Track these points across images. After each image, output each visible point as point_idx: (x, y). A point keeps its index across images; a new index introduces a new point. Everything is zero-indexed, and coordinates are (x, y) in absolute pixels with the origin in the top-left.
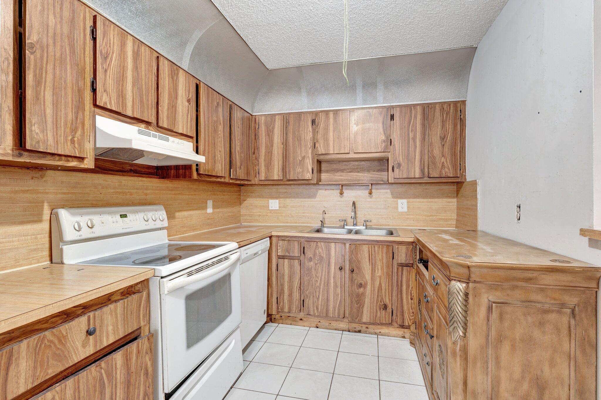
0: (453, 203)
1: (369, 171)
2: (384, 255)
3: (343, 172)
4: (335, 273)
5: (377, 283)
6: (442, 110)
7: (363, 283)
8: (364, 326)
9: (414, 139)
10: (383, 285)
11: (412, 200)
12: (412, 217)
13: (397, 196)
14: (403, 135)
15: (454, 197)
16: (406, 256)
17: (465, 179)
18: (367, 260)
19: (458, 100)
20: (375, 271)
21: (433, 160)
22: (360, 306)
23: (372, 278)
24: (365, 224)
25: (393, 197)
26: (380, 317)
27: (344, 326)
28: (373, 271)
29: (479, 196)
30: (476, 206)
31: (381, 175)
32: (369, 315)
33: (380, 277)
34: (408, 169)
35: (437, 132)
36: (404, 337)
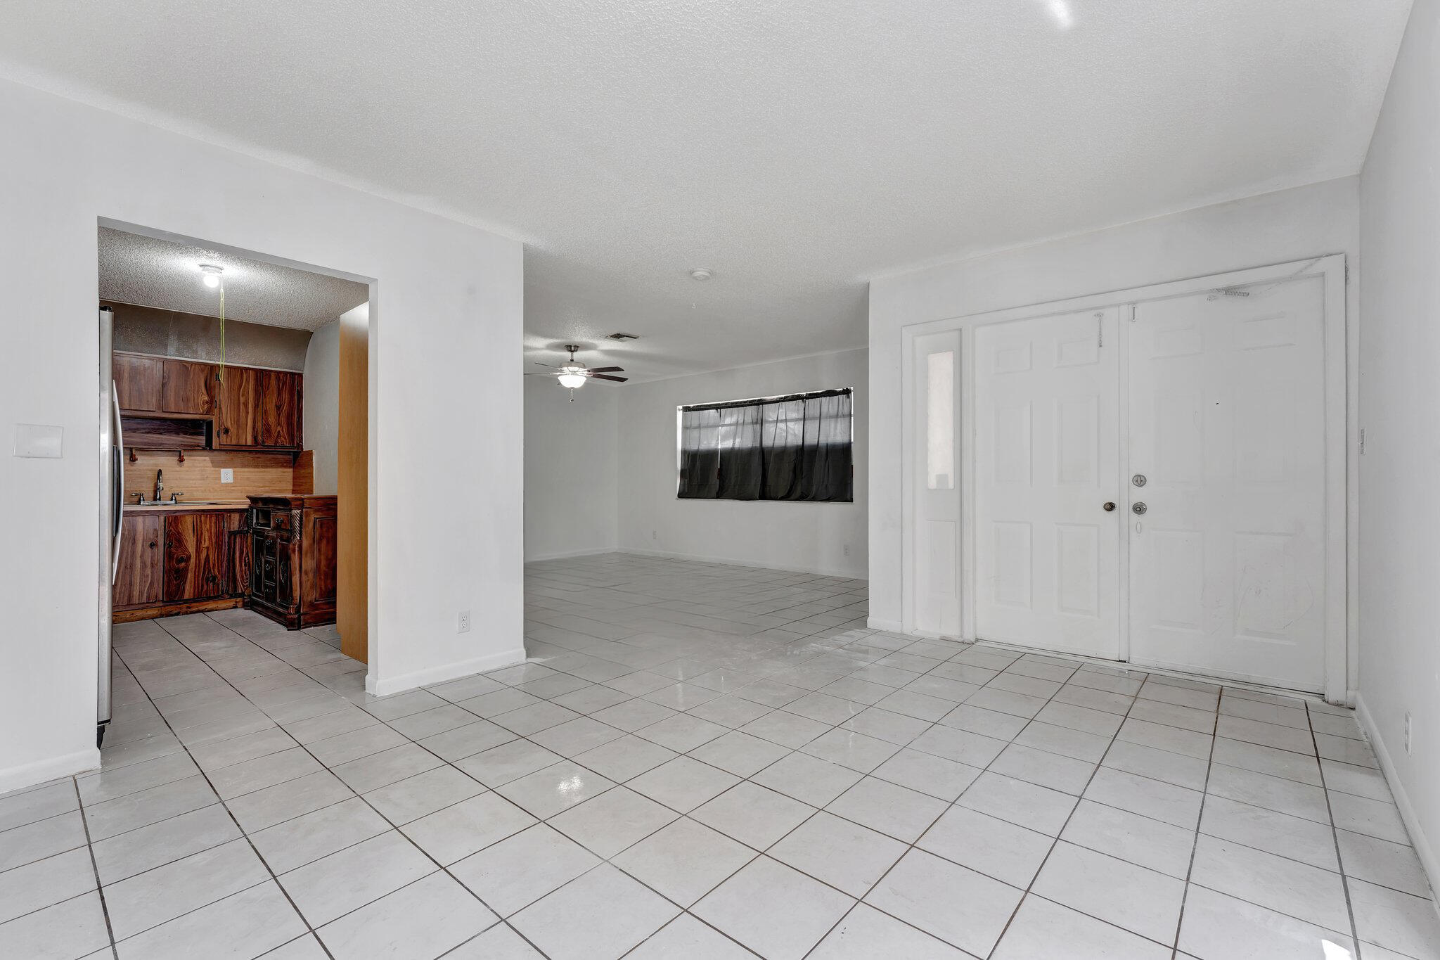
0: (288, 473)
1: (177, 433)
2: (213, 524)
3: (134, 432)
4: (143, 551)
5: (204, 555)
6: (278, 379)
7: (185, 556)
8: (185, 606)
9: (246, 405)
10: (211, 556)
11: (237, 469)
12: (240, 488)
13: (219, 465)
14: (232, 398)
15: (290, 467)
16: (240, 522)
17: (302, 449)
18: (191, 531)
19: (294, 371)
20: (201, 542)
21: (268, 430)
22: (181, 582)
23: (196, 550)
24: (174, 498)
25: (213, 467)
26: (207, 591)
27: (155, 613)
28: (199, 542)
29: (314, 465)
30: (312, 473)
31: (195, 439)
32: (192, 590)
33: (208, 548)
34: (238, 435)
35: (271, 402)
36: (235, 607)
